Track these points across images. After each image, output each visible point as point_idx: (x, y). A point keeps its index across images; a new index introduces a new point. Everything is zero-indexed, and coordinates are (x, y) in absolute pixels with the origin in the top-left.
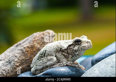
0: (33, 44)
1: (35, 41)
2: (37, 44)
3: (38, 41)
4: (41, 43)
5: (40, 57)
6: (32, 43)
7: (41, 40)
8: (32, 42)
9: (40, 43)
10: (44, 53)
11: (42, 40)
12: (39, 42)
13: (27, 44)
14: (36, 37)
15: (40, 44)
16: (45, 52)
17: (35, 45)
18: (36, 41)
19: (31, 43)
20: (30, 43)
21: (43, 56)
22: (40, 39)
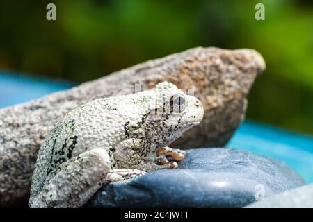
0: (178, 77)
1: (186, 71)
2: (191, 81)
3: (195, 74)
4: (207, 82)
5: (56, 162)
6: (175, 72)
7: (208, 71)
8: (176, 69)
9: (203, 80)
10: (71, 146)
11: (211, 74)
12: (202, 76)
13: (159, 73)
14: (196, 59)
15: (202, 83)
16: (71, 143)
17: (184, 83)
18: (191, 70)
19: (172, 74)
20: (170, 74)
21: (65, 156)
22: (205, 67)
